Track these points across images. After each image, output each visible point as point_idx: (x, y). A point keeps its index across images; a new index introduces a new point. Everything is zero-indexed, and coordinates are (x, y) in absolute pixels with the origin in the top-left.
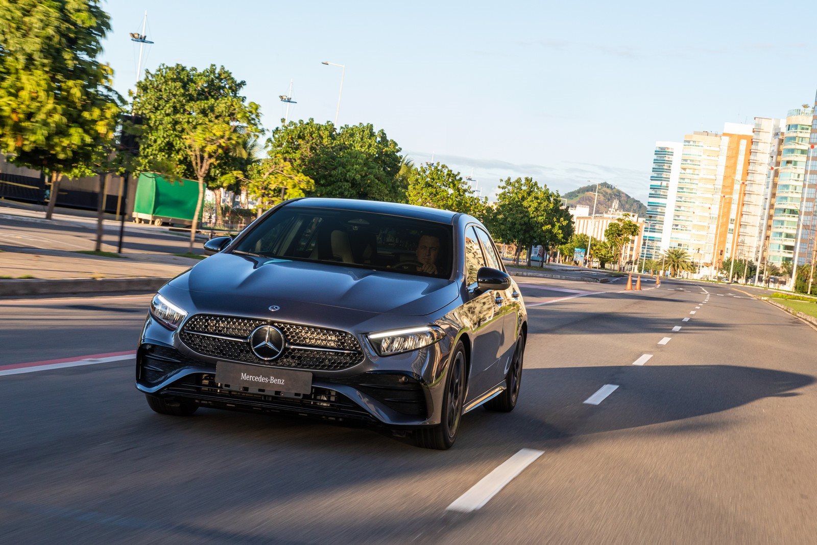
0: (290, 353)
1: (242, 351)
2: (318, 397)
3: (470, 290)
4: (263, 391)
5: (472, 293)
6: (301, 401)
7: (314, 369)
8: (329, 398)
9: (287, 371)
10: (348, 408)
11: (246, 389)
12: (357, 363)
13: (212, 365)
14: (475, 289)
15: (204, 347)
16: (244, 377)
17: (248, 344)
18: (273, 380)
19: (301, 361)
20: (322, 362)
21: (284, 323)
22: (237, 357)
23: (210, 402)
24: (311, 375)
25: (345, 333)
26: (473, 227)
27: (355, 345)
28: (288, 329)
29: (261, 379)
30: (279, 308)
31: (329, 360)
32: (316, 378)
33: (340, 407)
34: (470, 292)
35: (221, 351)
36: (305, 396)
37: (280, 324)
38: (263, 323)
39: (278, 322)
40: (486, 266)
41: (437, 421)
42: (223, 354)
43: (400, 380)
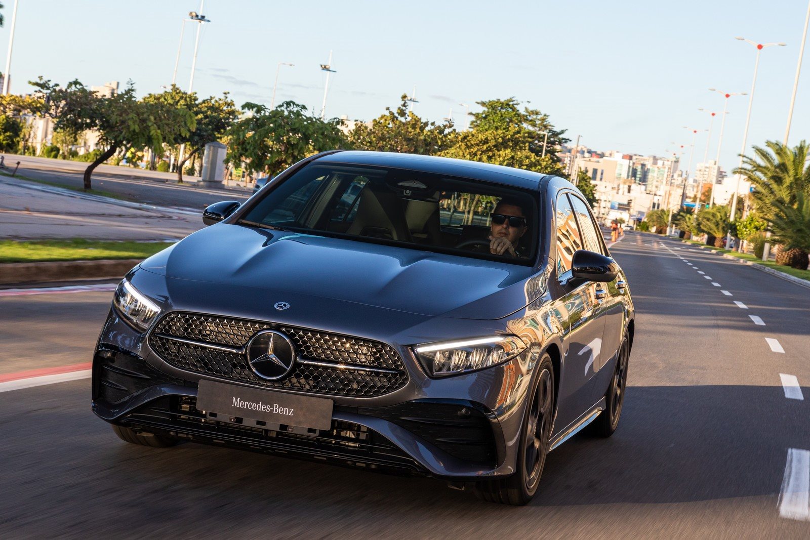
0: (303, 371)
1: (234, 366)
2: (343, 434)
3: (561, 282)
4: (264, 424)
5: (563, 286)
6: (318, 440)
7: (336, 394)
8: (358, 435)
9: (297, 396)
10: (384, 451)
11: (239, 420)
12: (397, 388)
13: (192, 384)
14: (568, 280)
15: (183, 358)
16: (237, 402)
17: (245, 356)
18: (277, 409)
19: (318, 383)
20: (347, 385)
21: (295, 328)
22: (226, 374)
23: (191, 436)
24: (331, 403)
25: (382, 344)
26: (567, 194)
27: (394, 362)
28: (301, 337)
29: (260, 407)
30: (288, 306)
31: (358, 383)
32: (338, 408)
33: (372, 449)
34: (561, 284)
35: (206, 364)
36: (323, 433)
37: (289, 329)
38: (265, 327)
39: (286, 327)
40: (583, 248)
41: (510, 469)
42: (209, 369)
43: (459, 413)
